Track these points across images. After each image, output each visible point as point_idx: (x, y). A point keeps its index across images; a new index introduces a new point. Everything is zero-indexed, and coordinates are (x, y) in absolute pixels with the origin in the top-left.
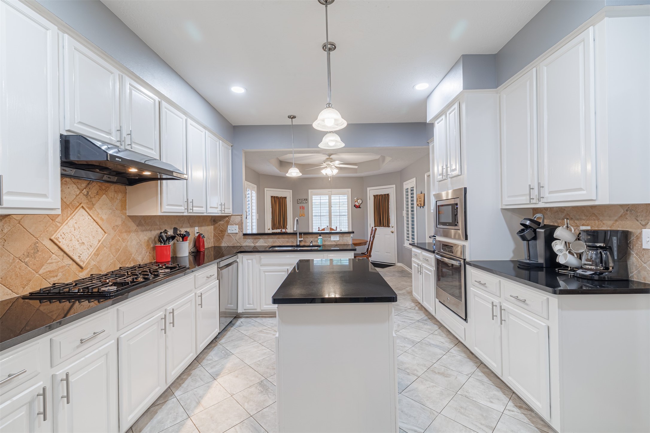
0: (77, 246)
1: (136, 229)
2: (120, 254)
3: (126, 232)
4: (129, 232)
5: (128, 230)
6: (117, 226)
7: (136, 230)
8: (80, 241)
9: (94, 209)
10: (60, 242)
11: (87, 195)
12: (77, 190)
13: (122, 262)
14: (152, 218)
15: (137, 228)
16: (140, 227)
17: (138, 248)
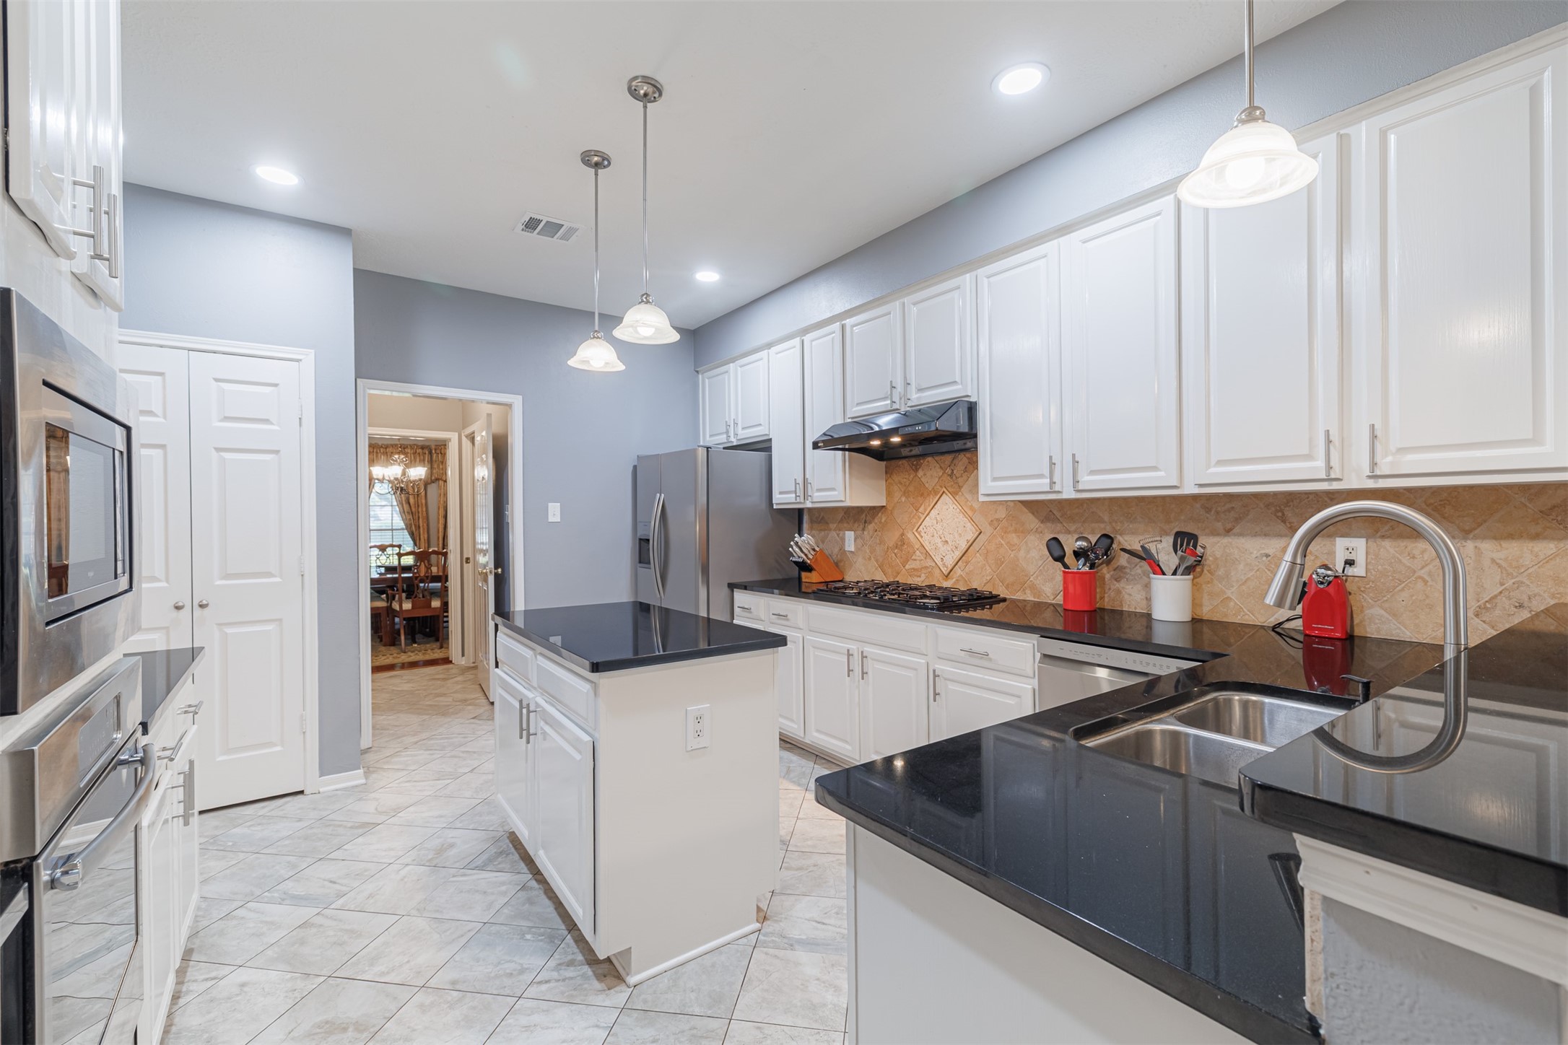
0: (940, 545)
1: (1040, 527)
2: (1003, 569)
3: (1016, 531)
4: (1022, 532)
5: (1021, 529)
6: (998, 520)
7: (1040, 530)
8: (943, 539)
9: (960, 493)
10: (922, 537)
11: (951, 476)
12: (939, 470)
13: (1008, 585)
14: (1085, 505)
15: (1042, 525)
16: (1049, 524)
17: (1044, 568)
